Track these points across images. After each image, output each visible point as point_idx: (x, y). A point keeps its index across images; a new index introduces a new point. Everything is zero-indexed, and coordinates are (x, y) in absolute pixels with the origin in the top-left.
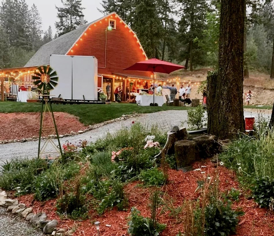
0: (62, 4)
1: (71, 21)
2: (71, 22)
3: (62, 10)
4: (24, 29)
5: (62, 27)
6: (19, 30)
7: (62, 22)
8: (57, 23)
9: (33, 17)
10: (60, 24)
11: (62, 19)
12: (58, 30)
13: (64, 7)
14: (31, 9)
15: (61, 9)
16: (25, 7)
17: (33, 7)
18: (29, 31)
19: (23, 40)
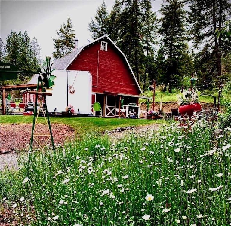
0: (58, 36)
1: (66, 50)
2: (66, 52)
3: (58, 42)
4: (27, 58)
5: (58, 56)
6: (22, 59)
7: (58, 52)
8: (54, 53)
9: (34, 48)
10: (57, 54)
11: (58, 50)
12: (55, 59)
13: (60, 39)
14: (33, 41)
15: (57, 40)
16: (28, 39)
17: (34, 40)
18: (31, 60)
19: (26, 68)
